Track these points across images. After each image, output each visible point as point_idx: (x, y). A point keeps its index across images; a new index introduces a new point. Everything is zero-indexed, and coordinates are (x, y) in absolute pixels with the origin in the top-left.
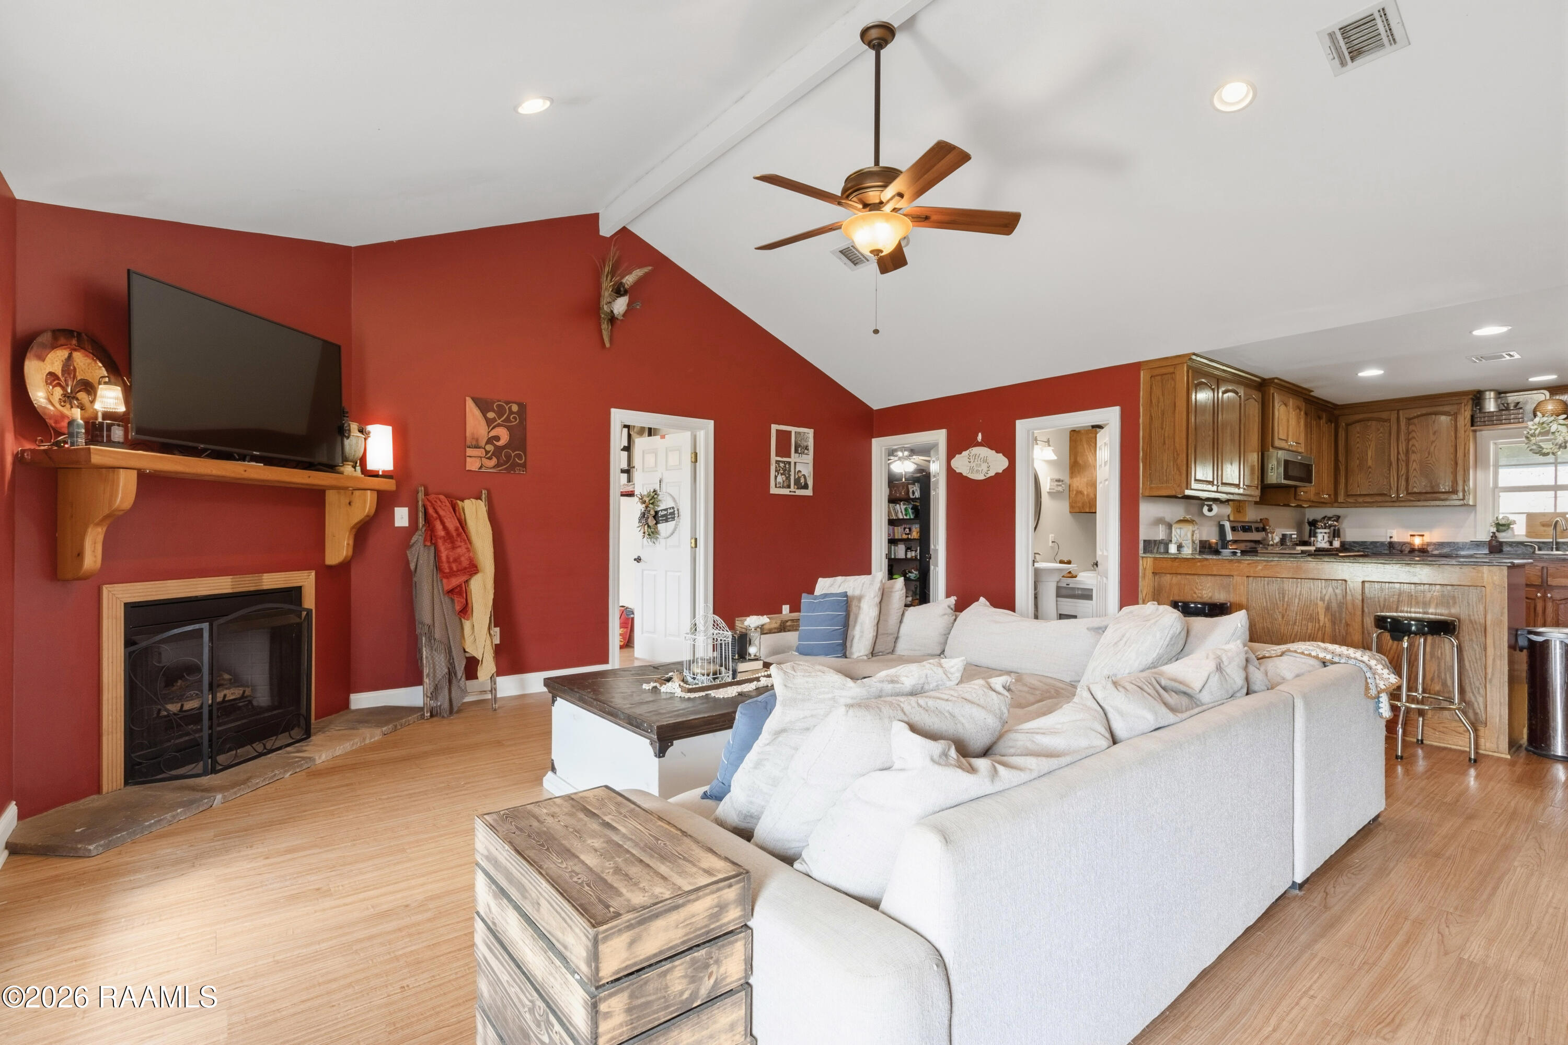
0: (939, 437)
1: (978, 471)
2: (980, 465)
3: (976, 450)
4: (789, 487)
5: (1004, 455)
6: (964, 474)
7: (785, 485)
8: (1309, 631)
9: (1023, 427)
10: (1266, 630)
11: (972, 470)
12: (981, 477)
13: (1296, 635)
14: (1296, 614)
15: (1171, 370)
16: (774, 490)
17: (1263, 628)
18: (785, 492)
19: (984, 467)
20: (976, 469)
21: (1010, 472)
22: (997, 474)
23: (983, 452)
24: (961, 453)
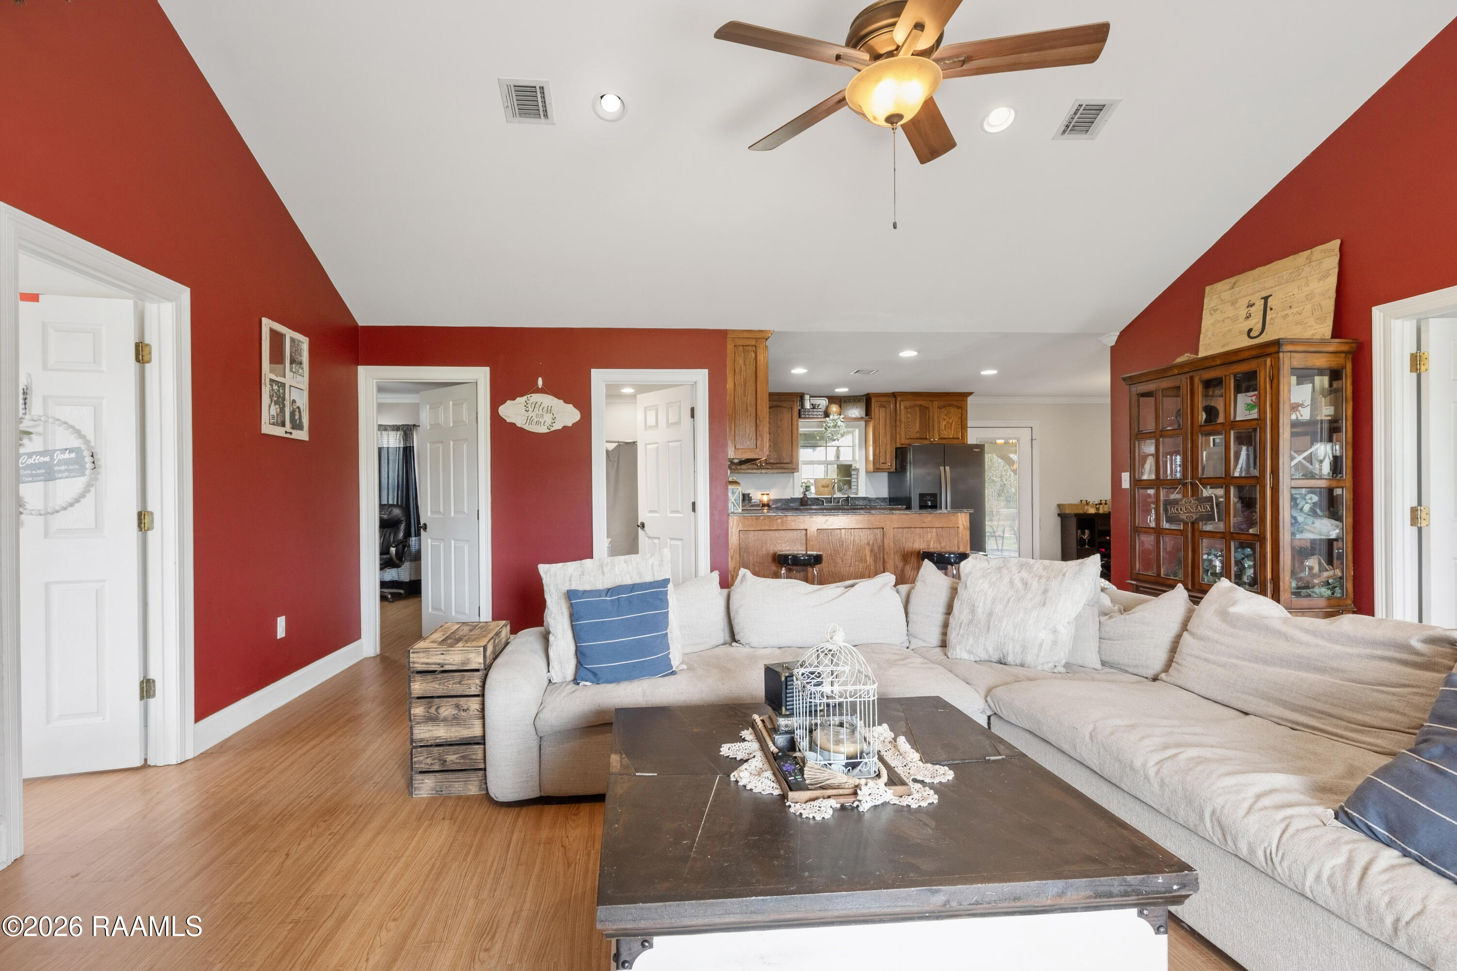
0: (481, 375)
1: (538, 423)
2: (542, 416)
3: (535, 397)
4: (283, 424)
5: (575, 406)
6: (519, 425)
7: (279, 421)
8: (860, 570)
9: (600, 378)
10: (831, 574)
11: (530, 420)
12: (543, 430)
13: (852, 575)
14: (852, 557)
15: (753, 343)
16: (267, 429)
17: (829, 571)
18: (279, 432)
19: (548, 418)
20: (535, 420)
21: (584, 426)
22: (565, 428)
23: (547, 400)
24: (514, 399)
